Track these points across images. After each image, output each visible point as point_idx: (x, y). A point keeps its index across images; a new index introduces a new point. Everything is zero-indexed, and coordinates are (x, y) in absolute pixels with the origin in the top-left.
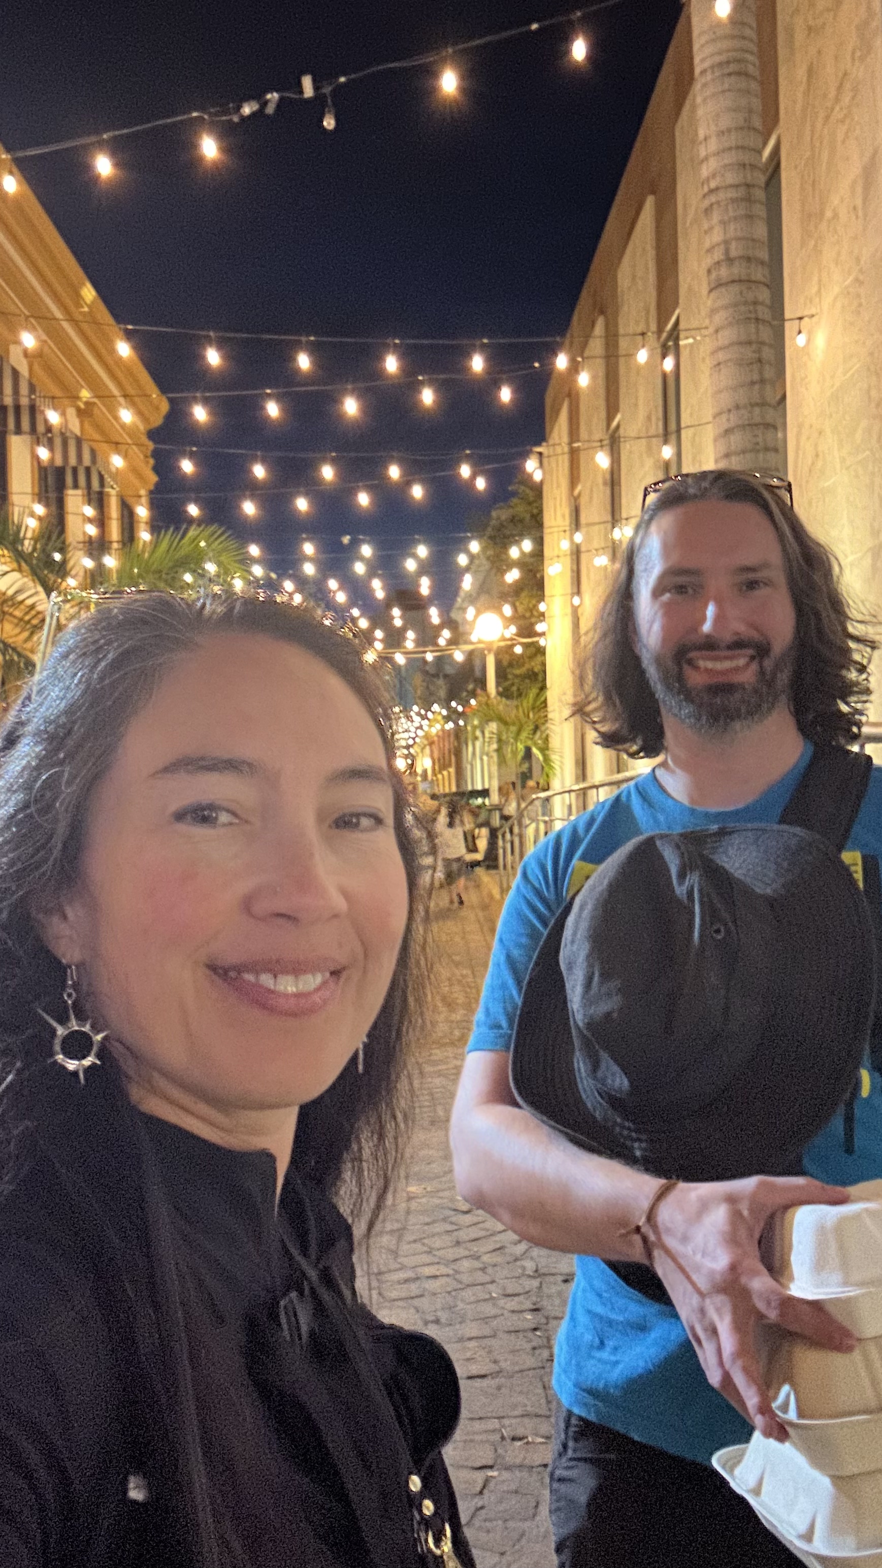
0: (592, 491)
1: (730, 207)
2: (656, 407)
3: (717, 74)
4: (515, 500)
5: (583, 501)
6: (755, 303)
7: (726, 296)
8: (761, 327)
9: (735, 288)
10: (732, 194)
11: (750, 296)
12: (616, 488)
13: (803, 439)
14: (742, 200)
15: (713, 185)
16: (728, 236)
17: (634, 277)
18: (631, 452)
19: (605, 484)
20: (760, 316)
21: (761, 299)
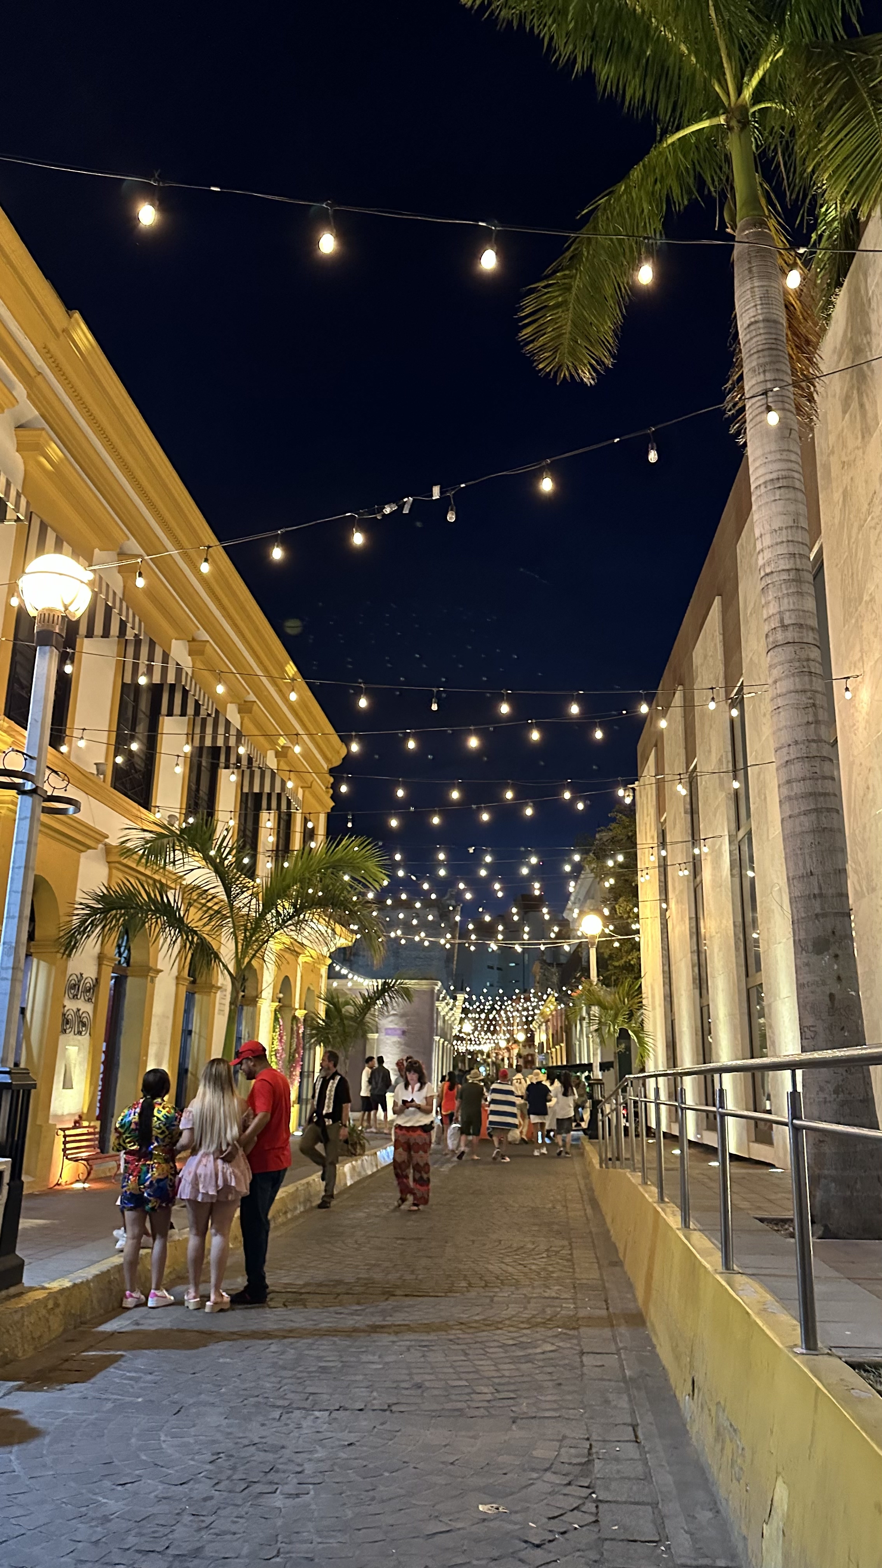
0: (675, 818)
1: (783, 586)
2: (727, 752)
3: (769, 488)
4: (613, 825)
5: (668, 827)
6: (808, 660)
7: (782, 654)
8: (814, 679)
9: (789, 649)
10: (785, 576)
11: (804, 656)
12: (695, 816)
13: (855, 774)
14: (793, 580)
15: (768, 570)
16: (782, 609)
17: (705, 657)
18: (706, 788)
19: (685, 813)
20: (813, 670)
21: (812, 656)
